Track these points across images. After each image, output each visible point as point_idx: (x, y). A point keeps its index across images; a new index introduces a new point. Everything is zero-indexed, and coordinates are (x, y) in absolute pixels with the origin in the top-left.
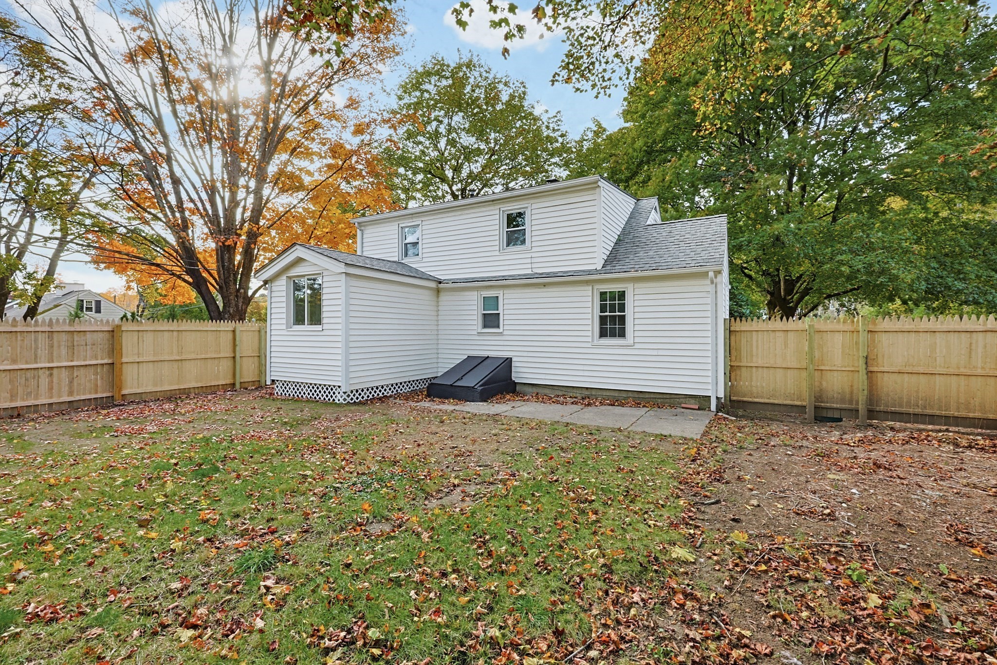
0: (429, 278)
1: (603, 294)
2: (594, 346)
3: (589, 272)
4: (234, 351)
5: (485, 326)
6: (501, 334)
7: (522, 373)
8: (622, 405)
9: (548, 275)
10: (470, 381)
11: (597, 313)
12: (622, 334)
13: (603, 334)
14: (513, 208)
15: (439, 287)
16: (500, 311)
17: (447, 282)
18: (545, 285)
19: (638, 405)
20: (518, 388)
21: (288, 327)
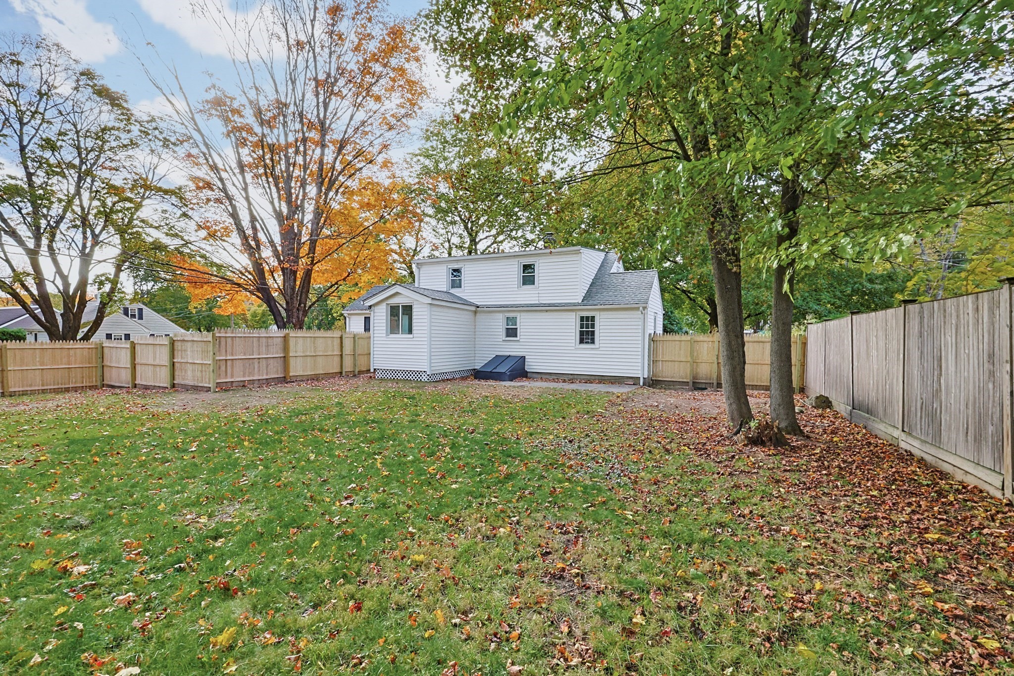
0: (471, 304)
1: (582, 318)
2: (576, 349)
3: (574, 305)
4: (342, 351)
5: (507, 336)
6: (518, 341)
7: (532, 366)
8: (591, 383)
9: (550, 305)
10: (502, 369)
11: (578, 329)
12: (593, 342)
13: (582, 341)
14: (527, 261)
15: (477, 309)
16: (518, 326)
17: (483, 306)
18: (547, 311)
19: (600, 383)
20: (529, 375)
21: (387, 335)
